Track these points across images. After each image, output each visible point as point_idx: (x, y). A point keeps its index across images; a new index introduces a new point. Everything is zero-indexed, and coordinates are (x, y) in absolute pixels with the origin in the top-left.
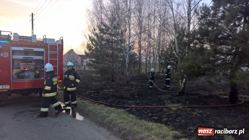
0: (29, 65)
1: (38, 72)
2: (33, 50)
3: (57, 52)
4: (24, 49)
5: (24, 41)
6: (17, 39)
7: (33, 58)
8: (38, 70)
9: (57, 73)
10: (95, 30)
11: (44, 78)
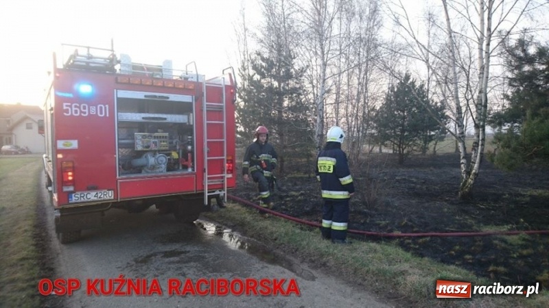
0: (155, 137)
1: (175, 155)
2: (168, 98)
3: (224, 104)
4: (145, 96)
5: (145, 74)
6: (127, 69)
7: (165, 119)
8: (175, 150)
9: (225, 157)
10: (244, 70)
11: (193, 170)
